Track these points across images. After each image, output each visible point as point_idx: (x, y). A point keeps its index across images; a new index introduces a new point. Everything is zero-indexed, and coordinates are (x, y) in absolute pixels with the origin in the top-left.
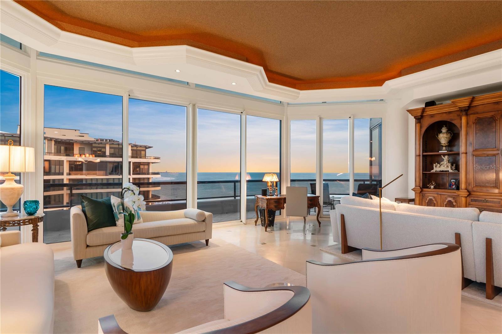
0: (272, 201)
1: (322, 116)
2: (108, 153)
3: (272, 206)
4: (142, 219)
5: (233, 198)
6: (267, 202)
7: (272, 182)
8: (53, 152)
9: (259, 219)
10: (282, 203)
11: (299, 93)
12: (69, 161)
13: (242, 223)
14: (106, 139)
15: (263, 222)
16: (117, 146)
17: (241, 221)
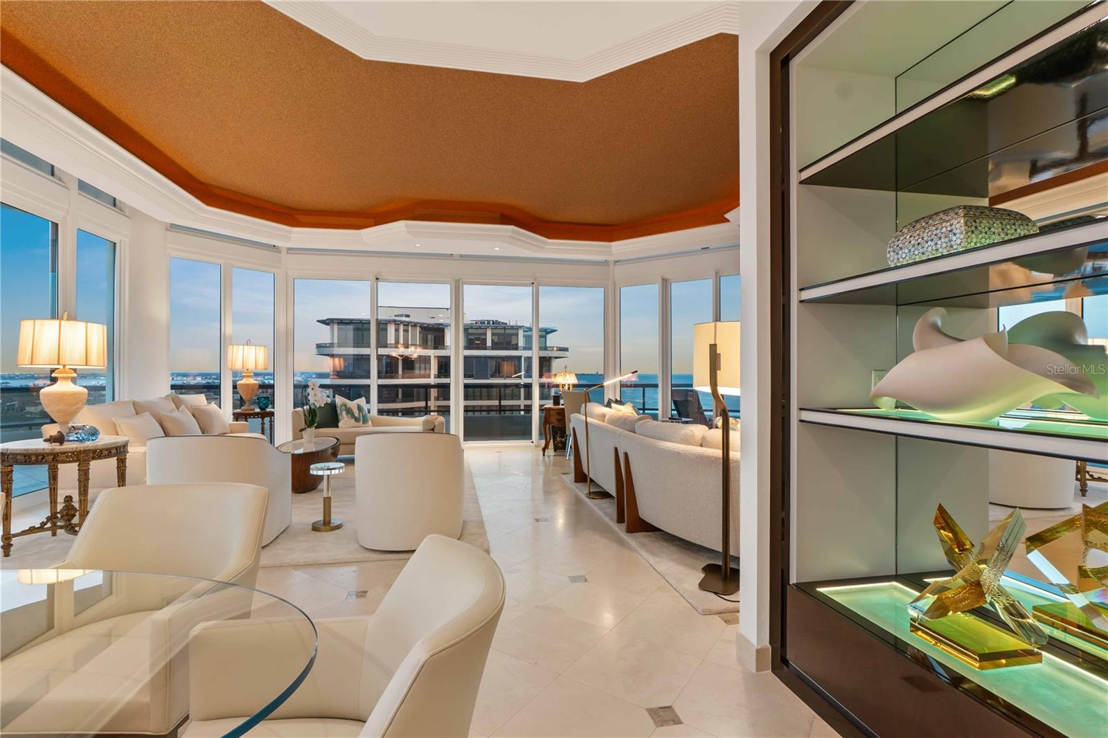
2: (489, 343)
4: (370, 422)
8: (418, 343)
11: (611, 247)
12: (438, 357)
13: (533, 444)
14: (488, 321)
16: (502, 331)
17: (533, 442)
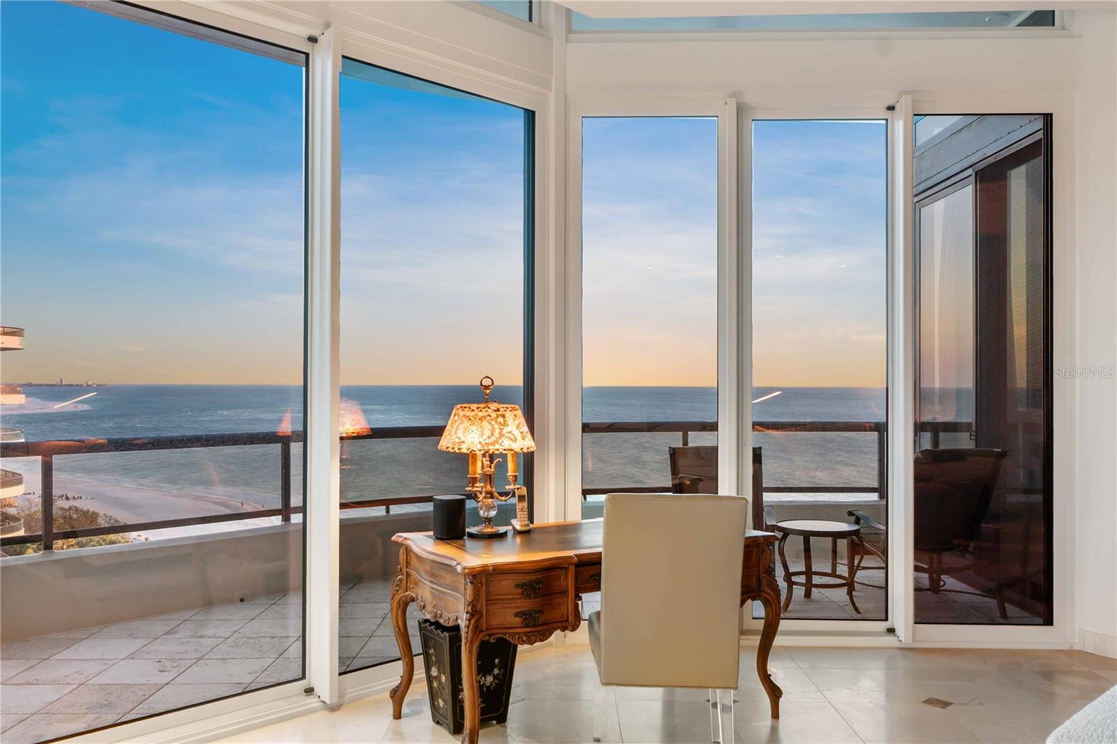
0: (506, 585)
1: (749, 99)
3: (506, 617)
5: (276, 521)
6: (476, 594)
7: (492, 457)
9: (420, 673)
10: (564, 593)
13: (312, 702)
15: (441, 703)
